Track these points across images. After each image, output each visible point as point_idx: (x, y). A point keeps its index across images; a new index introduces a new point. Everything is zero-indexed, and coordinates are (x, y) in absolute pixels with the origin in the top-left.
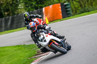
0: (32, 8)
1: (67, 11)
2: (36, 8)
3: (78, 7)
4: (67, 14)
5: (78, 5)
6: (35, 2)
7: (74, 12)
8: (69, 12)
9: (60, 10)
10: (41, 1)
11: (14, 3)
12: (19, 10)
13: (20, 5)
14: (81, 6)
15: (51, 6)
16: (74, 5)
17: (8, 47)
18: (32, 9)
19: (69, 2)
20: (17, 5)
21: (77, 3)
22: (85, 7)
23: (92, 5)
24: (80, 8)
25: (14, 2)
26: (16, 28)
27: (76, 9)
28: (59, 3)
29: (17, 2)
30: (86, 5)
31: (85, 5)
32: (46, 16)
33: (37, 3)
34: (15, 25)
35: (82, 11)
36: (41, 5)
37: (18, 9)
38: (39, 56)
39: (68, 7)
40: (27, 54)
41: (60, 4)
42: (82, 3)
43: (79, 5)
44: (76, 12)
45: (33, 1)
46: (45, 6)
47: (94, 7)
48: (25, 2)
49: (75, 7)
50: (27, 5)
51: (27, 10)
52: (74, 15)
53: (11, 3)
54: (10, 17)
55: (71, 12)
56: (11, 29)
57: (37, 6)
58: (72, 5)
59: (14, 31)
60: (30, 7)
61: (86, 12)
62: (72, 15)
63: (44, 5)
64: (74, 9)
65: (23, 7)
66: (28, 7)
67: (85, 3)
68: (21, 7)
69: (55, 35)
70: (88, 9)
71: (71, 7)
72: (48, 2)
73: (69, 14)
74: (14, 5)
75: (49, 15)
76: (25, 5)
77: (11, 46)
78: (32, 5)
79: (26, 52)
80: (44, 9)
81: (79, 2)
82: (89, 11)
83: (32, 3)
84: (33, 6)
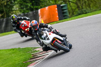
0: (27, 9)
1: (64, 13)
2: (32, 10)
3: (76, 9)
4: (64, 16)
5: (74, 6)
6: (31, 4)
7: (71, 14)
8: (66, 14)
9: (57, 12)
10: (37, 3)
11: (8, 5)
12: (14, 12)
13: (14, 7)
14: (78, 7)
15: (47, 8)
16: (71, 6)
17: (3, 50)
18: (27, 11)
19: (65, 3)
20: (12, 7)
21: (74, 5)
22: (83, 8)
23: (90, 7)
24: (77, 10)
25: (9, 3)
26: (11, 31)
27: (73, 11)
28: (56, 4)
29: (11, 3)
30: (84, 7)
31: (82, 7)
32: (41, 18)
33: (33, 5)
34: (9, 28)
35: (79, 12)
36: (37, 7)
37: (12, 11)
38: (34, 59)
39: (65, 8)
40: (22, 57)
41: (56, 6)
42: (79, 4)
43: (76, 6)
44: (73, 14)
45: (28, 3)
46: (41, 7)
47: (92, 8)
48: (20, 4)
49: (72, 9)
50: (22, 7)
51: (22, 12)
52: (71, 17)
53: (5, 4)
54: (5, 19)
55: (68, 14)
56: (5, 32)
57: (32, 7)
58: (69, 6)
59: (9, 34)
60: (25, 9)
61: (83, 13)
62: (69, 17)
63: (39, 7)
64: (71, 11)
65: (17, 9)
66: (23, 8)
67: (83, 4)
68: (16, 8)
69: (57, 33)
70: (85, 11)
71: (68, 9)
72: (43, 3)
73: (66, 16)
74: (8, 7)
75: (45, 17)
76: (20, 6)
77: (6, 50)
78: (27, 6)
79: (21, 55)
80: (39, 10)
81: (76, 3)
82: (86, 13)
83: (28, 4)
84: (28, 8)
